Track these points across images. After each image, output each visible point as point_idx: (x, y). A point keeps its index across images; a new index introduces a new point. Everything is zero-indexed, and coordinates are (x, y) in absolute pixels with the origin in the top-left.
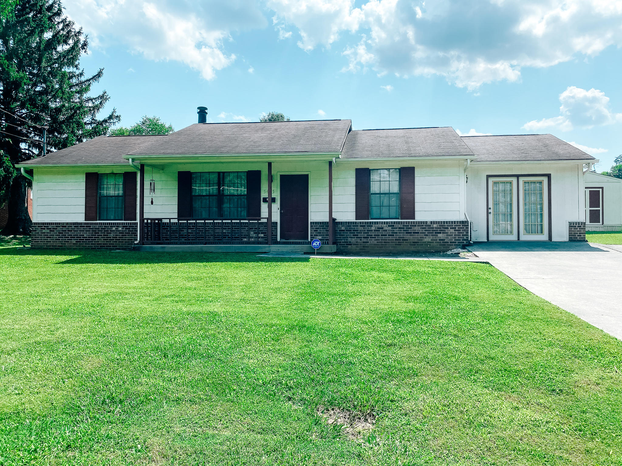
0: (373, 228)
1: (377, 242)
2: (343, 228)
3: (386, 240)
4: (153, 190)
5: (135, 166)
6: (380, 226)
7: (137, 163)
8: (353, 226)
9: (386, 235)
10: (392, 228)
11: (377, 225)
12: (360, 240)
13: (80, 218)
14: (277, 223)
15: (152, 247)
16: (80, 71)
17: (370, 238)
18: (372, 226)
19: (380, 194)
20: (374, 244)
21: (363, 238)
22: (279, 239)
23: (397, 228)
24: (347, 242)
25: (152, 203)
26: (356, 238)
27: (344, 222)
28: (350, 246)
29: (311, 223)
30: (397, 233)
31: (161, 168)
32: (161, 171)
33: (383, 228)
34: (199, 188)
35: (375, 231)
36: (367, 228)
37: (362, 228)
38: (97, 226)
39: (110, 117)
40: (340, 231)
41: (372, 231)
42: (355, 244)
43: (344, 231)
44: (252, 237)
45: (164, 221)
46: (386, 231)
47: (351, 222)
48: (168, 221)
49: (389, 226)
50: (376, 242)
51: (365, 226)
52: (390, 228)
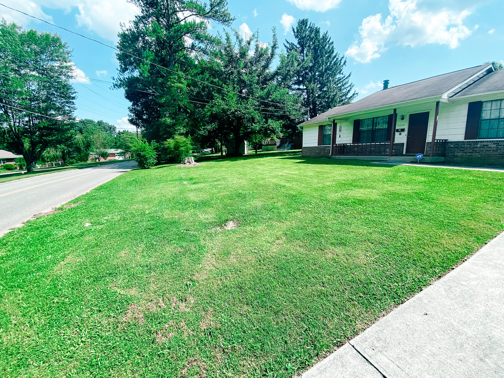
0: (479, 146)
1: (481, 156)
2: (452, 146)
3: (490, 154)
4: (340, 130)
5: (331, 121)
6: (485, 144)
7: (332, 120)
8: (461, 144)
9: (490, 151)
10: (496, 146)
11: (482, 143)
12: (466, 154)
13: (316, 145)
14: (404, 144)
15: (335, 157)
16: (344, 75)
17: (475, 152)
18: (478, 144)
19: (490, 119)
20: (478, 157)
21: (469, 152)
22: (404, 153)
23: (502, 145)
24: (454, 155)
25: (340, 137)
26: (463, 152)
27: (453, 142)
28: (456, 158)
29: (427, 143)
30: (501, 149)
31: (346, 119)
32: (347, 121)
33: (488, 146)
34: (364, 128)
35: (480, 147)
36: (473, 145)
37: (469, 146)
38: (321, 148)
39: (353, 95)
40: (449, 148)
41: (477, 147)
42: (461, 157)
43: (453, 147)
44: (388, 152)
45: (348, 145)
46: (491, 147)
47: (459, 142)
48: (349, 144)
49: (494, 144)
50: (479, 156)
51: (471, 144)
52: (495, 146)
